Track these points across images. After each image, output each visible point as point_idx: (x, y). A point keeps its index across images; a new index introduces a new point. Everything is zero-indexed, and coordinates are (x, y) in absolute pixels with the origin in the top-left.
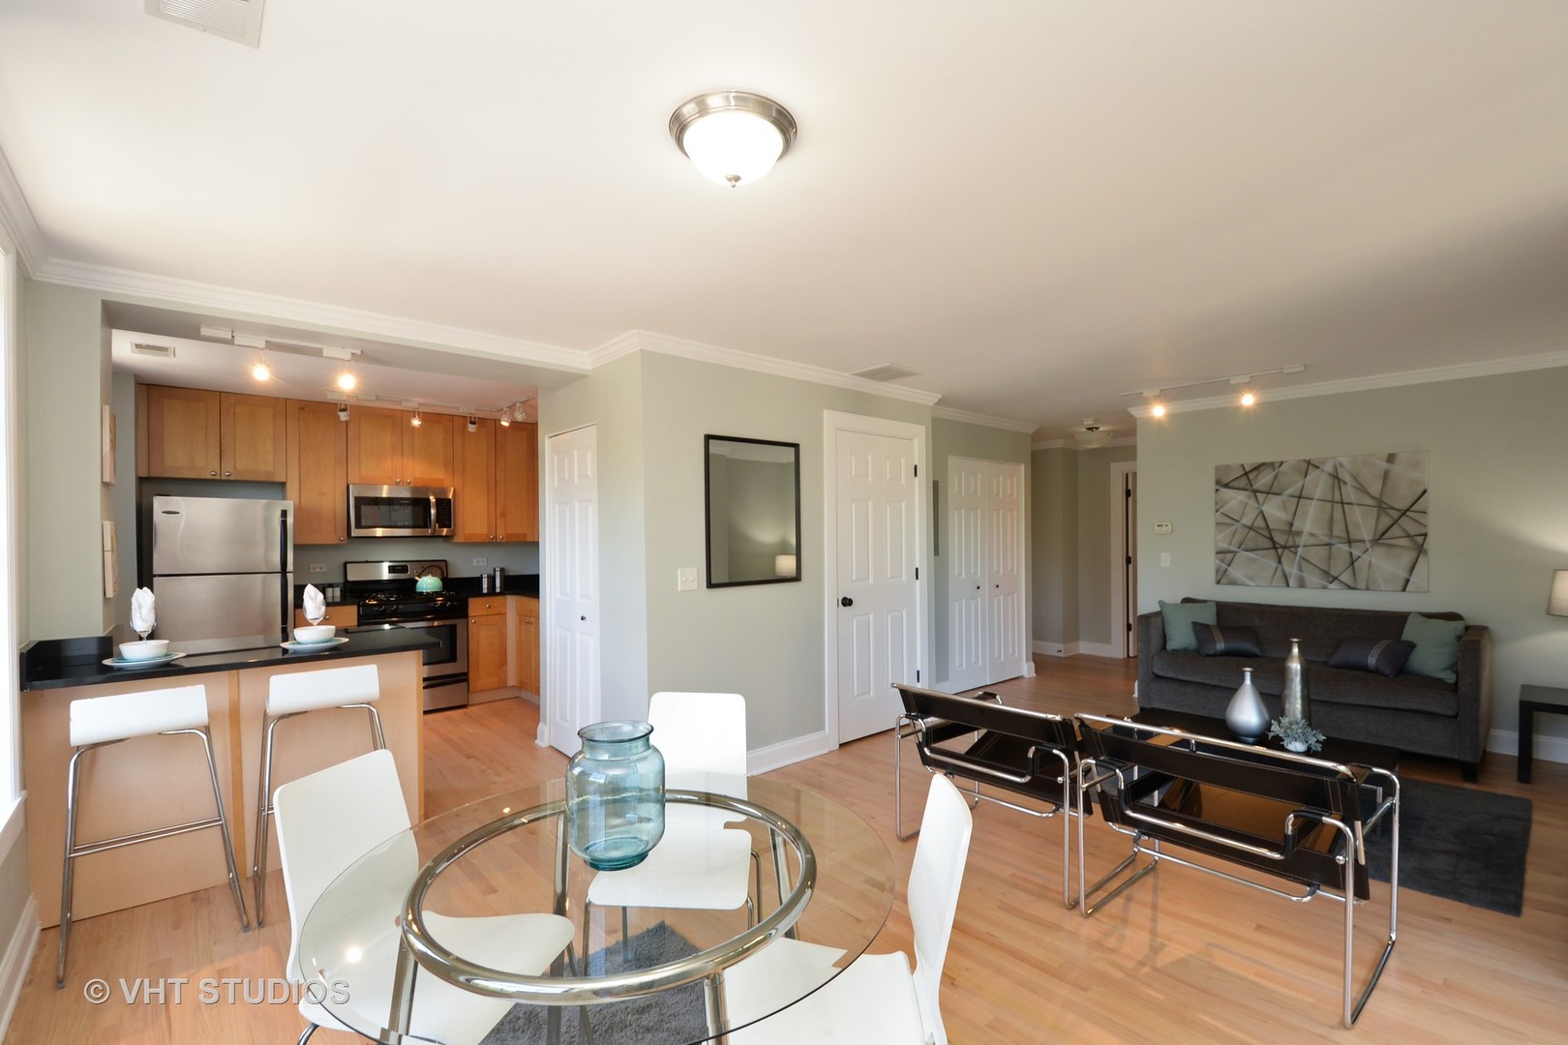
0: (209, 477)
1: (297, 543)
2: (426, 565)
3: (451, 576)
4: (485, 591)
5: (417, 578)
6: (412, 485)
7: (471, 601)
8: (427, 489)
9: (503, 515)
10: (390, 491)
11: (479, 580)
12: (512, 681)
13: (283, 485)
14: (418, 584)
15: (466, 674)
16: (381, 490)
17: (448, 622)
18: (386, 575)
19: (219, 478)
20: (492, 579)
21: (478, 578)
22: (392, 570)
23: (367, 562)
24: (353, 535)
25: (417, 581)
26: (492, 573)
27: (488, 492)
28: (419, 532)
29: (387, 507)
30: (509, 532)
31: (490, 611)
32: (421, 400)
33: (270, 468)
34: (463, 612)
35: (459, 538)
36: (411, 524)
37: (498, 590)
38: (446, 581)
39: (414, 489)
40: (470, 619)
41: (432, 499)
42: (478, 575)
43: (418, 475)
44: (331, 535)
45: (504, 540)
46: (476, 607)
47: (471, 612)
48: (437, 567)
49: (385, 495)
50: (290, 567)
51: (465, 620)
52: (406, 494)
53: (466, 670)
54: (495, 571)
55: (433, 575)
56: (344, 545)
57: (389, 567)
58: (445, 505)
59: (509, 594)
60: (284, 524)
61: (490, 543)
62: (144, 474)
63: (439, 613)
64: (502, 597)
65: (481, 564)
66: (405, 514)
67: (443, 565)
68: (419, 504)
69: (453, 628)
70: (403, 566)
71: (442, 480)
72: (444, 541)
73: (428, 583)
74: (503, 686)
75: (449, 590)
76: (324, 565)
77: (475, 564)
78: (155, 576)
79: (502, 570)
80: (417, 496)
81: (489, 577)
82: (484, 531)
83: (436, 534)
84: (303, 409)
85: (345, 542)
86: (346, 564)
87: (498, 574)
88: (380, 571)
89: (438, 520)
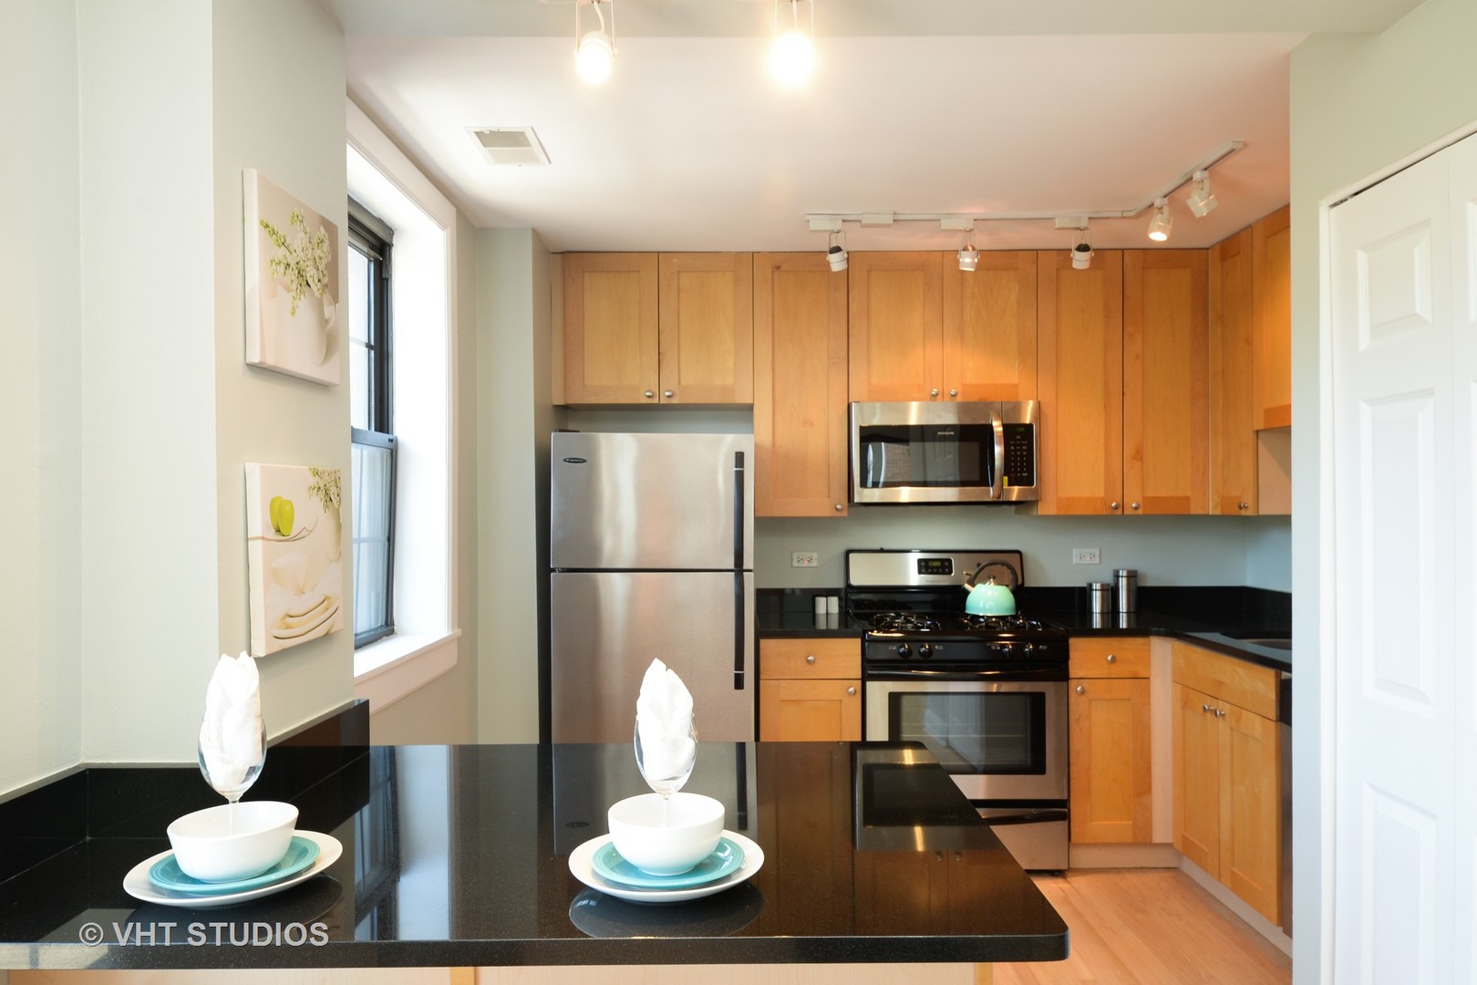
0: (644, 401)
1: (762, 514)
2: (984, 559)
3: (1031, 582)
4: (1097, 622)
5: (967, 586)
6: (959, 399)
7: (1075, 643)
8: (985, 406)
9: (1139, 455)
10: (921, 412)
11: (1084, 594)
12: (1162, 831)
13: (748, 409)
14: (970, 598)
15: (1064, 803)
16: (905, 412)
17: (1028, 687)
18: (914, 578)
19: (656, 401)
20: (1111, 593)
21: (1084, 588)
22: (924, 567)
23: (882, 551)
24: (857, 500)
25: (967, 593)
26: (1109, 580)
27: (1106, 407)
28: (973, 493)
29: (920, 444)
30: (1151, 494)
31: (1116, 670)
32: (977, 211)
33: (729, 381)
34: (1057, 668)
35: (1047, 508)
36: (958, 479)
37: (1123, 624)
38: (1023, 595)
39: (964, 408)
40: (1072, 683)
41: (998, 427)
42: (1080, 582)
43: (971, 379)
44: (820, 500)
45: (1140, 512)
46: (1085, 656)
47: (1075, 669)
48: (1005, 565)
49: (913, 420)
50: (748, 562)
51: (1065, 683)
52: (948, 418)
53: (1066, 798)
54: (1117, 576)
55: (999, 583)
56: (843, 518)
57: (920, 561)
58: (1020, 437)
59: (1158, 634)
60: (740, 477)
61: (1111, 519)
62: (559, 400)
63: (1009, 667)
64: (1139, 641)
65: (1087, 560)
66: (945, 457)
67: (1014, 560)
68: (972, 436)
69: (1038, 701)
70: (942, 561)
71: (1016, 386)
72: (1017, 512)
73: (989, 599)
74: (1142, 840)
75: (1028, 617)
76: (815, 555)
77: (1075, 560)
78: (553, 570)
79: (1132, 576)
80: (968, 421)
81: (1104, 589)
82: (1099, 492)
83: (1003, 499)
84: (778, 268)
85: (845, 514)
86: (848, 552)
87: (1123, 583)
88: (903, 570)
89: (1007, 470)
